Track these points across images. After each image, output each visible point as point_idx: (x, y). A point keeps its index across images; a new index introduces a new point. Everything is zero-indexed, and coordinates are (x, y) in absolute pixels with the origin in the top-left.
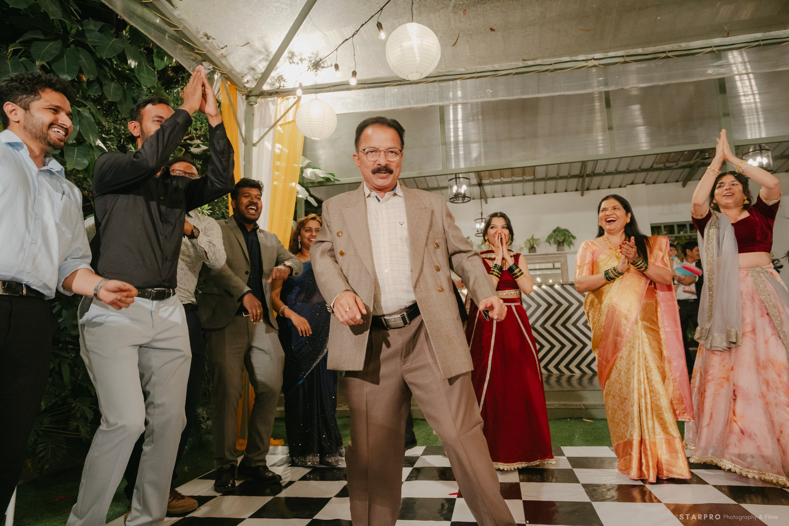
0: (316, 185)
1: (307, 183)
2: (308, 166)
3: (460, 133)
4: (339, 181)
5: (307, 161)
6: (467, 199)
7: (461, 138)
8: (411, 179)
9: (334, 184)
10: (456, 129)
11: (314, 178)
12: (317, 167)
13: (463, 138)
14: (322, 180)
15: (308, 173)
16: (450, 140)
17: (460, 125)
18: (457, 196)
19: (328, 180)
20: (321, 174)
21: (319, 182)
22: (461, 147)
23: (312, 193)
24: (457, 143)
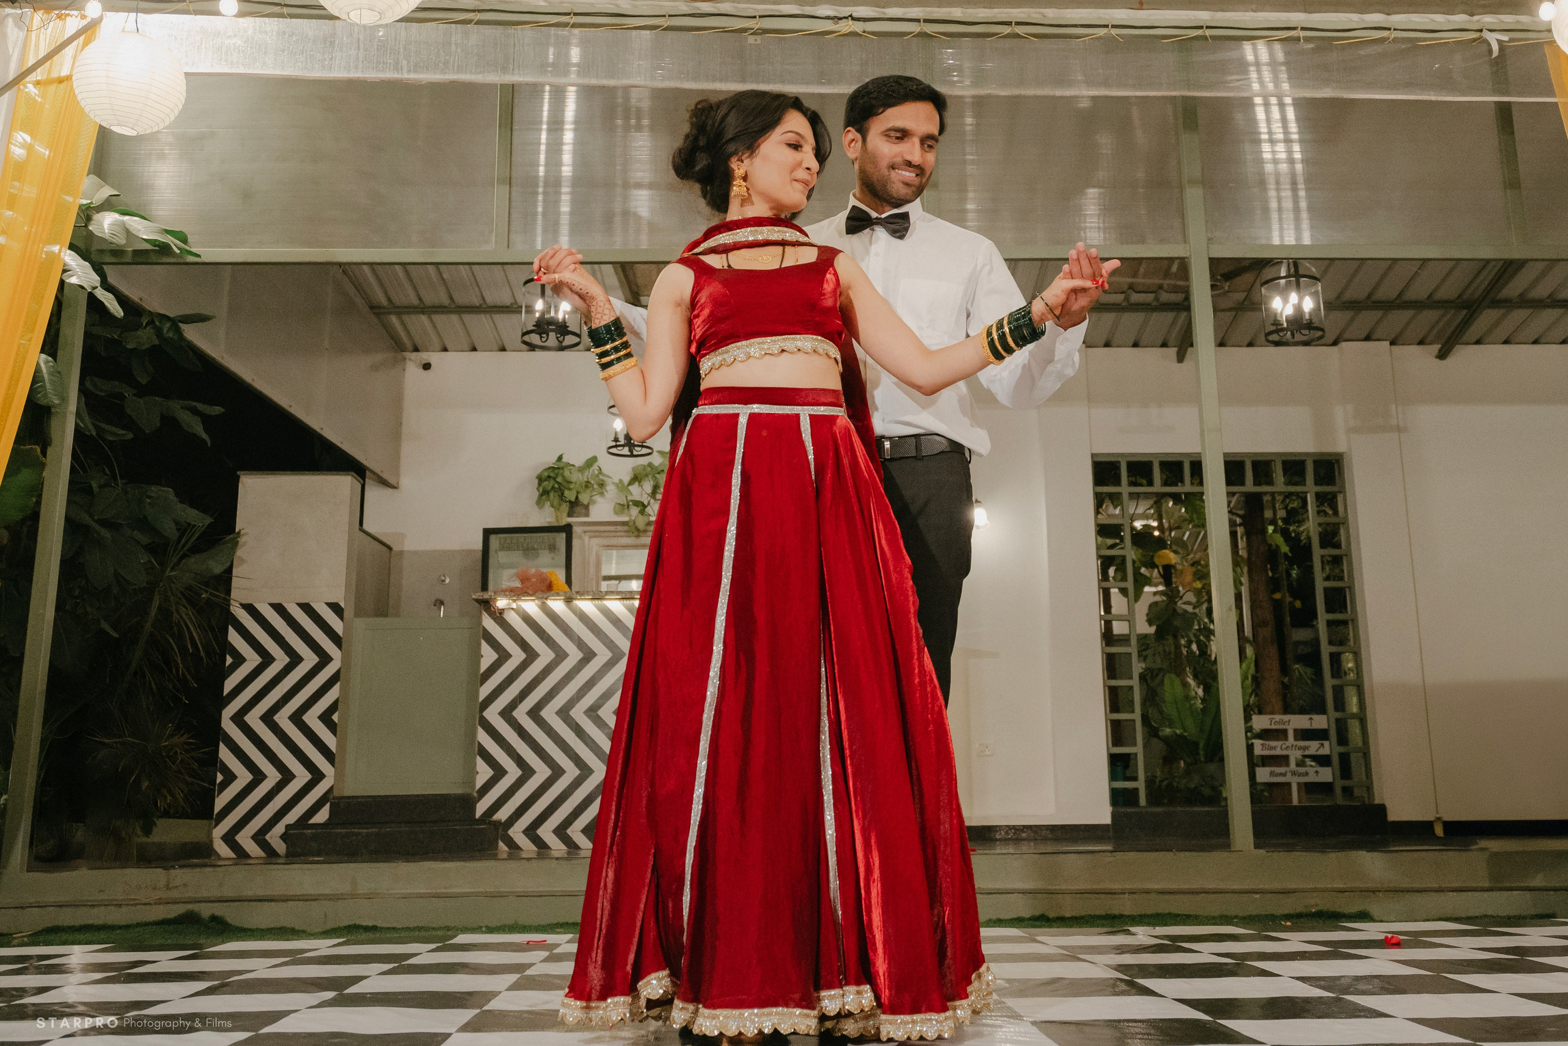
0: (129, 259)
1: (101, 251)
2: (107, 205)
3: (567, 158)
4: (199, 256)
5: (107, 192)
6: (570, 340)
7: (567, 171)
8: (397, 267)
9: (181, 261)
10: (555, 148)
11: (121, 241)
12: (133, 210)
13: (574, 171)
14: (149, 247)
15: (106, 223)
16: (538, 171)
17: (568, 136)
18: (543, 326)
19: (163, 249)
20: (144, 231)
21: (137, 253)
22: (566, 193)
23: (112, 280)
24: (554, 183)
